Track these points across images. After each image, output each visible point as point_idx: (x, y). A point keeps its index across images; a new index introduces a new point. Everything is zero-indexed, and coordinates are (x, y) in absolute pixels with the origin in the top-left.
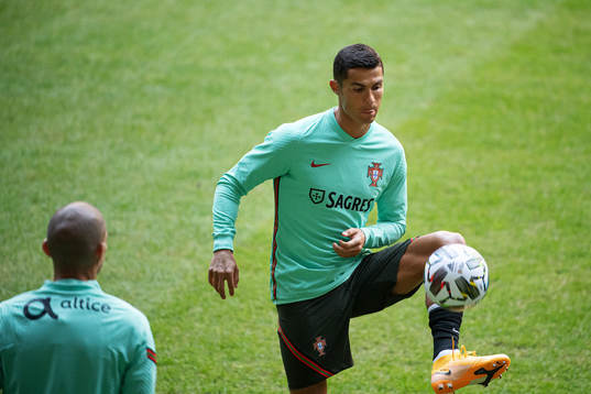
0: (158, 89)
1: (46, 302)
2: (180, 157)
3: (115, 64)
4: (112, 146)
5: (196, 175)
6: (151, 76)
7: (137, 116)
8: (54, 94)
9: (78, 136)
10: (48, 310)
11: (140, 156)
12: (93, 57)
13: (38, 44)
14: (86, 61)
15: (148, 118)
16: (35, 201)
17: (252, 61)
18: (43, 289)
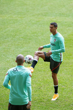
0: (22, 39)
1: (16, 69)
2: (25, 49)
3: (16, 35)
4: (15, 47)
5: (27, 51)
6: (21, 37)
7: (18, 43)
8: (7, 39)
9: (10, 46)
10: (17, 70)
11: (19, 48)
12: (12, 34)
13: (4, 32)
14: (11, 35)
15: (20, 43)
16: (4, 55)
17: (35, 34)
18: (16, 67)
